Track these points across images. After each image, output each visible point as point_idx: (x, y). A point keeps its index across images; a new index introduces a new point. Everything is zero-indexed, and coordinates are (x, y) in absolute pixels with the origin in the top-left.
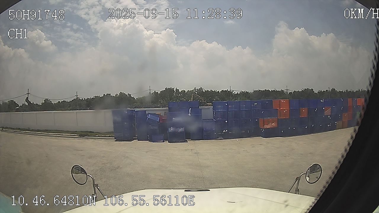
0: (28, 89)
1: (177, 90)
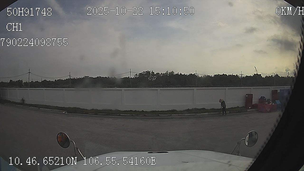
0: (29, 69)
1: (152, 72)
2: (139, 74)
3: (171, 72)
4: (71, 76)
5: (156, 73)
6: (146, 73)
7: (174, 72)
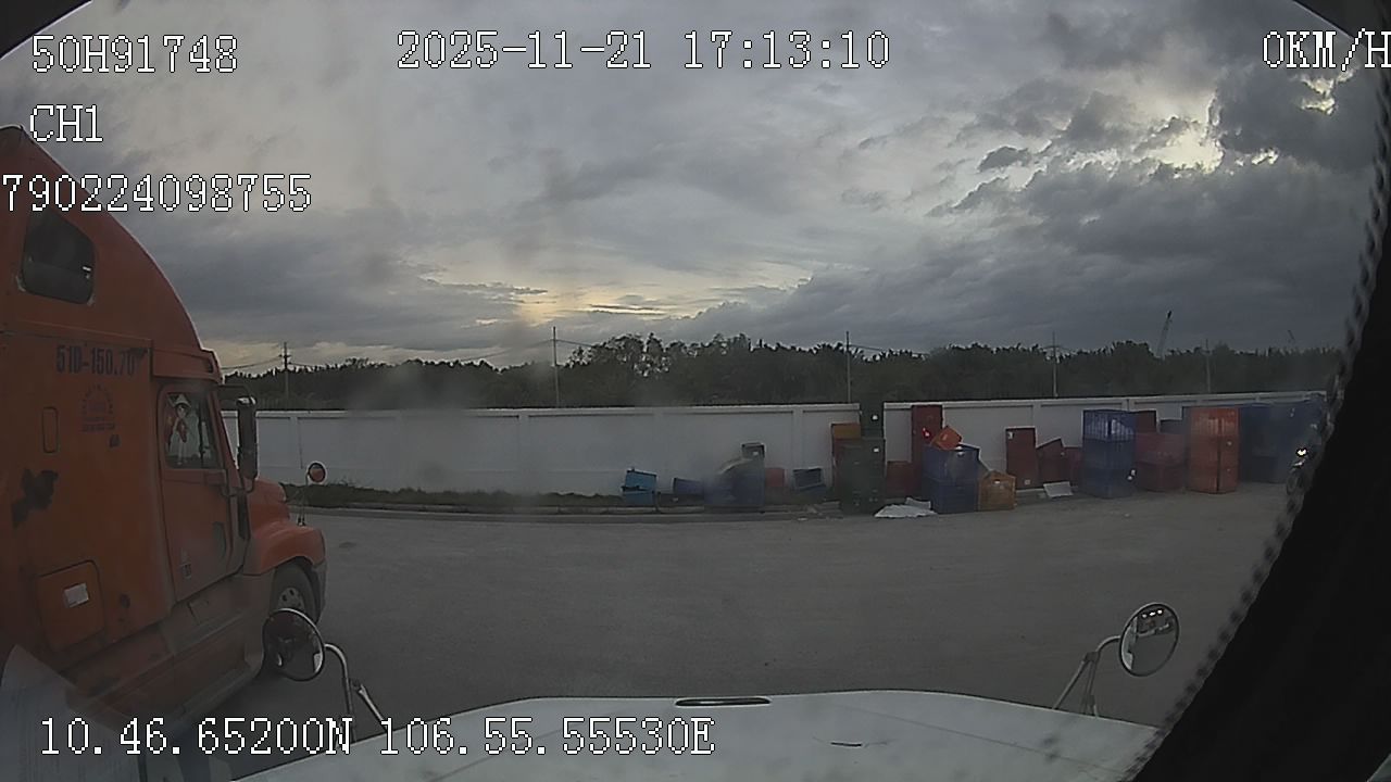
1: (652, 341)
2: (595, 347)
3: (735, 338)
4: (288, 359)
5: (668, 346)
6: (623, 343)
7: (747, 336)
